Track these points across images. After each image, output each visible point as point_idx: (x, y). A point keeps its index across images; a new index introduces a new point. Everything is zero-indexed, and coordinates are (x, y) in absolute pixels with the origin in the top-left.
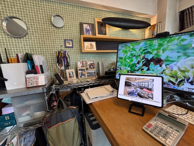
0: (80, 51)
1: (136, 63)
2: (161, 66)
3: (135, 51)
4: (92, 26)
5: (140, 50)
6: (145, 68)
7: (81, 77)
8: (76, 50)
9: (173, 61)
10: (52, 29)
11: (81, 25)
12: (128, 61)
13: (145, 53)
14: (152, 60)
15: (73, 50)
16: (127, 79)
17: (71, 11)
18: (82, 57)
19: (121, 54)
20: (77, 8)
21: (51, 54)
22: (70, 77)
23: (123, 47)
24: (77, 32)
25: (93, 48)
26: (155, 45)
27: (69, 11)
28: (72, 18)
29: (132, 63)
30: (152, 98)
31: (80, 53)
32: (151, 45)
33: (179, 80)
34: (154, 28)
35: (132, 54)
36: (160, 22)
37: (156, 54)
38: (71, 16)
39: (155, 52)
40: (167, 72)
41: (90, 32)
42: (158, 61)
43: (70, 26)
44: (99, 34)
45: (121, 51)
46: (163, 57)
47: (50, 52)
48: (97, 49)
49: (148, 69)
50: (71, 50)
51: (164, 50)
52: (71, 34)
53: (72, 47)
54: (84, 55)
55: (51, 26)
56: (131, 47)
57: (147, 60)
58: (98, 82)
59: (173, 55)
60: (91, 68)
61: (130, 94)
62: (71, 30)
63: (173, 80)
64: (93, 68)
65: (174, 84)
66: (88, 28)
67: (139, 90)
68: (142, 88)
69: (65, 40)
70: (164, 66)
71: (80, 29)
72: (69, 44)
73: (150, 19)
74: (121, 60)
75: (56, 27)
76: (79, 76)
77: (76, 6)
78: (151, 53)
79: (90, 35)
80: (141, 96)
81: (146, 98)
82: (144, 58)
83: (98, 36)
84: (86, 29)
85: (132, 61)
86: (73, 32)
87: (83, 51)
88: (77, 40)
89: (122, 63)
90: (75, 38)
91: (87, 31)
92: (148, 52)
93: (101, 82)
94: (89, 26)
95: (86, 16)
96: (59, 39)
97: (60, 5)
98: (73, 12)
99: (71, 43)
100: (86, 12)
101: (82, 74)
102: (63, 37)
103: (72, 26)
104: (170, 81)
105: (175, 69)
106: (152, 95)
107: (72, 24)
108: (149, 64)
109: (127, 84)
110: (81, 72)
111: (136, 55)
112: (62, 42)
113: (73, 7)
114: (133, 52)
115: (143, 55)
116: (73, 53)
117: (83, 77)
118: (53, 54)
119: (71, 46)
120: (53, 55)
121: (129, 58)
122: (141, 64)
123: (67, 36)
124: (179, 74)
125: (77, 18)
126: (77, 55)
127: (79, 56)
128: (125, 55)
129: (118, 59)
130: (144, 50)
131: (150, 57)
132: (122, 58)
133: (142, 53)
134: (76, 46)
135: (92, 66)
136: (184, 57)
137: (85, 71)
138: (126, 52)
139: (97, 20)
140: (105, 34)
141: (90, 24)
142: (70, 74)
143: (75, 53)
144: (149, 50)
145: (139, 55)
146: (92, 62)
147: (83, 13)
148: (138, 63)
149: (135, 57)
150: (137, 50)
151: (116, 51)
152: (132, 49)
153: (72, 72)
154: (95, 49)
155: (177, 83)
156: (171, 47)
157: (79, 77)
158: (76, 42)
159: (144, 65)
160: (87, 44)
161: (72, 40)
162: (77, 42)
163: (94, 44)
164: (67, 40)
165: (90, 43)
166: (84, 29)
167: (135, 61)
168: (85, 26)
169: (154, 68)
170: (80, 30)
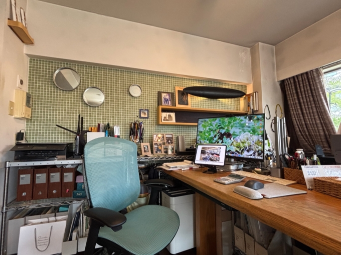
0: (156, 123)
1: (213, 136)
2: (230, 139)
3: (212, 126)
4: (172, 95)
5: (216, 125)
6: (220, 141)
7: (157, 152)
8: (152, 121)
9: (237, 135)
10: (128, 98)
11: (160, 94)
12: (207, 135)
13: (220, 128)
14: (225, 134)
15: (148, 121)
16: (203, 148)
17: (150, 80)
18: (158, 129)
19: (201, 129)
20: (156, 77)
21: (123, 124)
22: (145, 151)
23: (202, 122)
24: (154, 102)
25: (172, 120)
26: (226, 123)
27: (148, 80)
28: (150, 87)
29: (210, 137)
30: (219, 161)
31: (156, 125)
32: (223, 122)
33: (241, 149)
34: (249, 98)
35: (210, 129)
36: (256, 92)
37: (227, 130)
38: (150, 85)
39: (226, 128)
40: (235, 143)
41: (170, 102)
42: (229, 135)
43: (148, 95)
44: (179, 104)
45: (201, 125)
46: (231, 132)
47: (123, 122)
48: (177, 121)
49: (222, 142)
50: (145, 120)
51: (232, 127)
52: (148, 103)
53: (147, 118)
54: (160, 127)
55: (128, 95)
56: (209, 122)
57: (221, 133)
58: (178, 157)
59: (237, 131)
60: (169, 143)
61: (205, 159)
62: (148, 99)
63: (238, 150)
64: (172, 143)
65: (239, 152)
66: (167, 97)
67: (211, 156)
68: (213, 154)
69: (140, 110)
70: (232, 139)
71: (158, 98)
72: (145, 114)
73: (246, 86)
74: (201, 134)
75: (132, 96)
76: (154, 151)
77: (156, 75)
78: (224, 129)
79: (169, 105)
80: (211, 160)
81: (215, 161)
82: (219, 132)
83: (179, 106)
84: (165, 99)
85: (210, 135)
86: (150, 101)
87: (160, 123)
88: (154, 110)
89: (201, 137)
90: (152, 108)
91: (166, 100)
92: (222, 128)
93: (180, 157)
94: (168, 95)
95: (166, 84)
96: (135, 109)
97: (139, 75)
98: (152, 81)
99: (147, 113)
100: (166, 80)
101: (158, 150)
102: (139, 107)
103: (150, 95)
104: (237, 151)
105: (239, 141)
106: (219, 158)
107: (150, 93)
108: (223, 137)
109: (203, 152)
110: (156, 146)
111: (213, 129)
112: (137, 111)
113: (152, 77)
114: (211, 127)
115: (218, 130)
116: (147, 125)
117: (159, 152)
118: (125, 124)
119: (146, 116)
120: (125, 126)
121: (208, 132)
122: (217, 138)
123: (143, 105)
124: (241, 145)
125: (156, 87)
126: (152, 127)
127: (154, 128)
128: (204, 129)
129: (198, 133)
130: (219, 126)
131: (223, 131)
132: (202, 132)
133: (217, 128)
134: (152, 116)
135: (169, 140)
136: (243, 133)
137: (161, 146)
138: (205, 126)
139: (177, 89)
140: (187, 104)
141: (170, 93)
142: (144, 148)
143: (150, 125)
144: (222, 126)
145: (216, 130)
146: (170, 136)
147: (162, 82)
148: (215, 137)
149: (212, 132)
150: (214, 125)
151: (196, 124)
152: (210, 124)
153: (147, 146)
154: (174, 121)
155: (240, 152)
156: (235, 125)
157: (155, 153)
158: (152, 112)
159: (219, 138)
160: (164, 115)
161: (148, 110)
162: (154, 112)
163: (173, 115)
164: (143, 110)
165: (168, 114)
166: (163, 99)
167: (212, 135)
168: (164, 95)
169: (226, 141)
170: (158, 100)
